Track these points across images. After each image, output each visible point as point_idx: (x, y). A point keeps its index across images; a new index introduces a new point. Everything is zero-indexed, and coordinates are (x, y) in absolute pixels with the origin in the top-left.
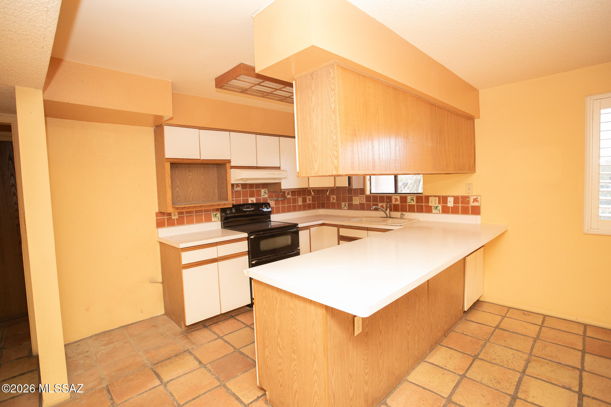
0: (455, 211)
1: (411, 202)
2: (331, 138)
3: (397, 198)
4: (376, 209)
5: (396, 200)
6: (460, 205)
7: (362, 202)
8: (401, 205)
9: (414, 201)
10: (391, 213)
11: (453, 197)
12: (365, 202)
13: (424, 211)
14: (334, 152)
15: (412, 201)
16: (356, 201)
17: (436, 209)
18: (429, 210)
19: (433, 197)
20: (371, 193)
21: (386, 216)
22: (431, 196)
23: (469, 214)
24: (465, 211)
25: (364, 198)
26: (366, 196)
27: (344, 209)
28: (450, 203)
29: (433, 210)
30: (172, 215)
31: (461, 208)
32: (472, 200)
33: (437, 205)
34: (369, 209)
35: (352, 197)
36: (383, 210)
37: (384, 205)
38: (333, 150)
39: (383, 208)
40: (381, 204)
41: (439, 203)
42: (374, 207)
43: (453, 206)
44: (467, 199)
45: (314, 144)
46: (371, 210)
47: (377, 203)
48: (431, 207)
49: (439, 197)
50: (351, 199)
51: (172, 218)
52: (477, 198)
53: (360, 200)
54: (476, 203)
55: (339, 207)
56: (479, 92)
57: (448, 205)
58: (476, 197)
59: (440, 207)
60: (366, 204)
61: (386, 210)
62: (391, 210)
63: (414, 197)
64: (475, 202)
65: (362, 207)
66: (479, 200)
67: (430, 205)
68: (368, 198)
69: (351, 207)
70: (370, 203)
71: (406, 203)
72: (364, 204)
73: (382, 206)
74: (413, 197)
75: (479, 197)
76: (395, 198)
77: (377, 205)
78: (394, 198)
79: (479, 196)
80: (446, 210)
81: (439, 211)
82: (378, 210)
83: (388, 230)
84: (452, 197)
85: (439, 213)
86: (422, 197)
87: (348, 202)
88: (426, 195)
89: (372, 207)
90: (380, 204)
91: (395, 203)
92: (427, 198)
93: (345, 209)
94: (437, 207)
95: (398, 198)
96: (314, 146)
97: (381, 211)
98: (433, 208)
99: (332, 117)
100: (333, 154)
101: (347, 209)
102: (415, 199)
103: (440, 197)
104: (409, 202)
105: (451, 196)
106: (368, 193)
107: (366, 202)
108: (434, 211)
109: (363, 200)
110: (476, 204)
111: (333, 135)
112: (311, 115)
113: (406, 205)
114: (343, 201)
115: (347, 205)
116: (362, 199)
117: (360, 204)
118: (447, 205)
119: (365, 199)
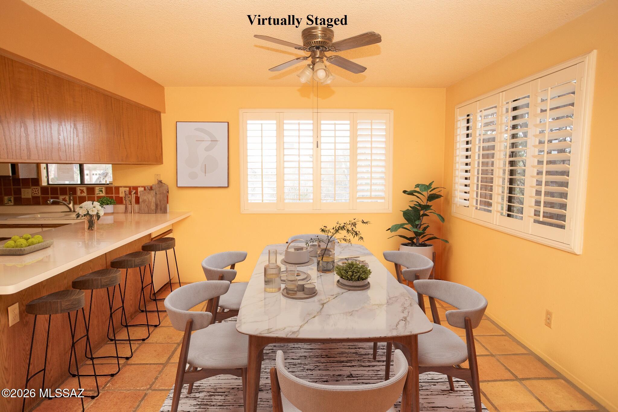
1: (100, 194)
3: (83, 190)
4: (54, 203)
5: (82, 191)
7: (36, 195)
8: (88, 197)
9: (103, 192)
10: (76, 206)
12: (40, 195)
15: (101, 192)
16: (27, 194)
18: (119, 201)
19: (124, 187)
20: (48, 184)
21: (69, 210)
22: (121, 187)
25: (38, 190)
26: (41, 187)
27: (8, 204)
34: (45, 203)
35: (20, 190)
36: (65, 203)
37: (67, 198)
39: (66, 201)
40: (63, 197)
42: (52, 200)
46: (47, 204)
47: (57, 196)
48: (122, 198)
49: (129, 188)
50: (18, 192)
53: (33, 192)
56: (164, 88)
57: (139, 195)
60: (42, 197)
61: (70, 203)
62: (75, 203)
65: (35, 201)
67: (121, 195)
68: (45, 190)
69: (18, 202)
70: (48, 196)
71: (94, 195)
72: (38, 197)
73: (64, 200)
74: (102, 187)
76: (80, 190)
77: (58, 198)
78: (78, 189)
82: (59, 204)
83: (61, 225)
84: (142, 187)
86: (112, 188)
87: (14, 195)
88: (115, 185)
89: (50, 201)
90: (61, 197)
91: (80, 195)
92: (117, 188)
95: (85, 189)
97: (62, 205)
101: (12, 204)
102: (104, 190)
103: (131, 187)
104: (97, 194)
106: (44, 183)
107: (42, 194)
109: (37, 193)
113: (95, 197)
114: (7, 195)
115: (12, 199)
116: (35, 191)
117: (33, 197)
118: (137, 195)
119: (39, 191)
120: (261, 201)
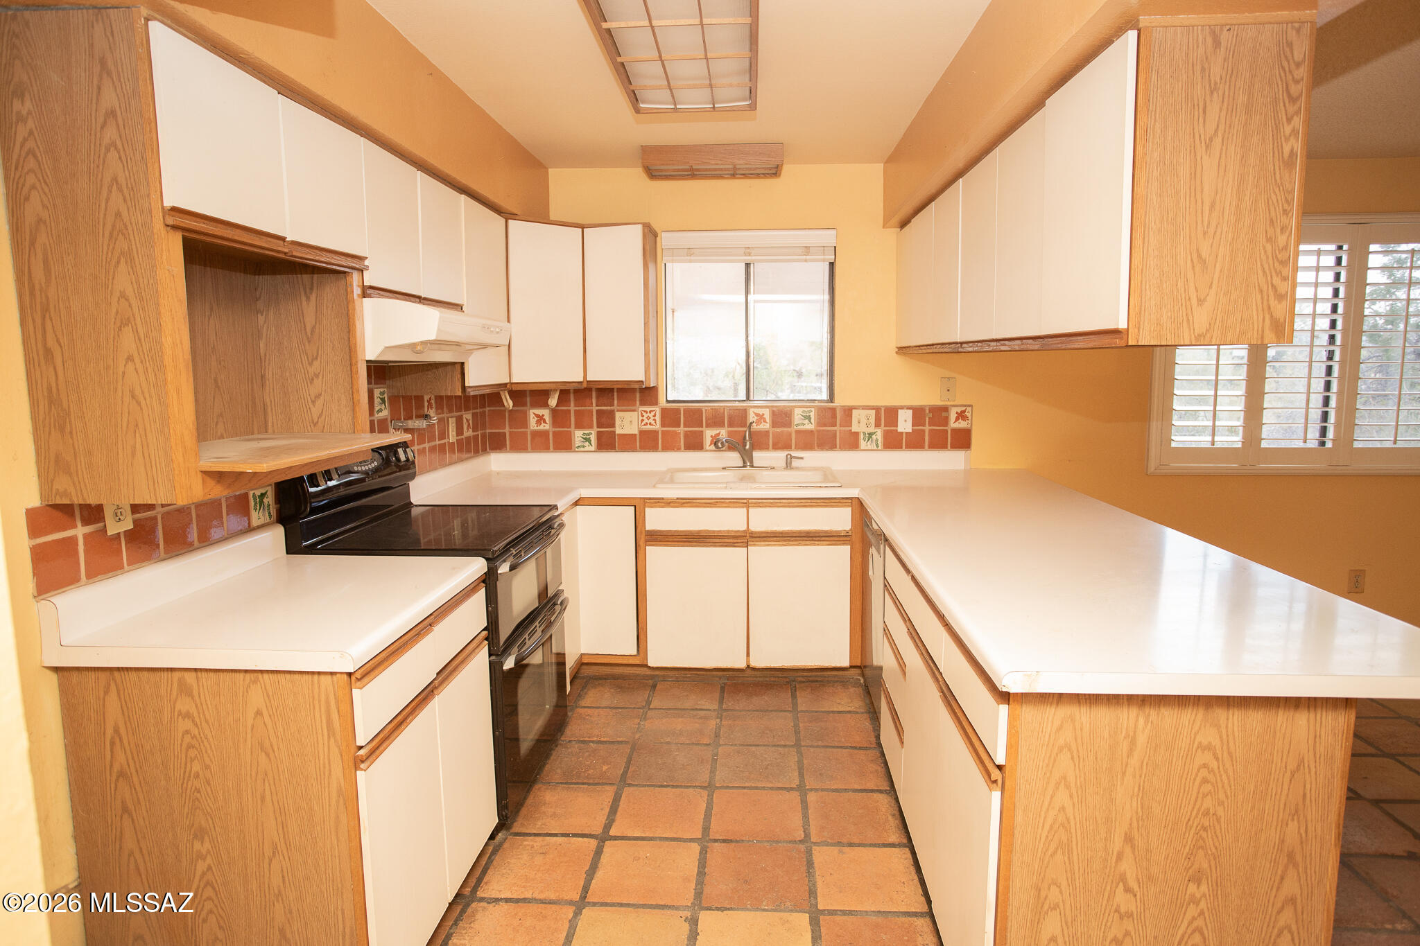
0: (914, 442)
1: (803, 425)
2: (1269, 240)
4: (696, 447)
5: (761, 419)
6: (927, 428)
7: (649, 426)
9: (813, 421)
11: (910, 409)
12: (658, 426)
13: (838, 446)
14: (1276, 281)
15: (806, 422)
16: (628, 422)
17: (868, 440)
18: (852, 443)
19: (863, 409)
20: (668, 401)
21: (741, 465)
22: (857, 408)
23: (947, 448)
24: (938, 443)
25: (655, 416)
26: (662, 409)
27: (582, 449)
28: (905, 424)
29: (862, 441)
30: (108, 514)
31: (929, 435)
32: (953, 416)
33: (872, 429)
34: (669, 446)
35: (611, 415)
37: (722, 435)
38: (1271, 273)
40: (714, 432)
41: (878, 425)
43: (911, 431)
44: (944, 414)
45: (1198, 250)
47: (701, 429)
48: (857, 434)
49: (877, 409)
50: (606, 420)
51: (109, 533)
52: (964, 411)
53: (642, 420)
54: (962, 422)
55: (563, 444)
57: (900, 429)
58: (963, 409)
59: (879, 435)
60: (663, 432)
63: (813, 409)
64: (960, 420)
65: (647, 442)
66: (969, 415)
67: (855, 428)
68: (670, 416)
69: (607, 443)
70: (675, 429)
71: (791, 427)
72: (656, 432)
74: (809, 409)
75: (969, 409)
76: (757, 414)
77: (700, 435)
79: (971, 406)
80: (893, 442)
81: (877, 445)
84: (907, 409)
85: (875, 448)
86: (834, 410)
87: (598, 427)
88: (840, 404)
92: (848, 411)
93: (586, 449)
94: (871, 435)
96: (1199, 256)
98: (862, 436)
99: (1281, 178)
100: (1272, 285)
101: (593, 448)
102: (814, 415)
103: (880, 409)
104: (798, 425)
105: (905, 406)
106: (663, 400)
107: (663, 425)
108: (863, 444)
109: (653, 422)
110: (962, 424)
111: (1278, 230)
112: (1199, 158)
113: (790, 431)
114: (579, 426)
115: (593, 438)
116: (648, 418)
117: (641, 432)
118: (895, 428)
119: (658, 418)
120: (1209, 445)
